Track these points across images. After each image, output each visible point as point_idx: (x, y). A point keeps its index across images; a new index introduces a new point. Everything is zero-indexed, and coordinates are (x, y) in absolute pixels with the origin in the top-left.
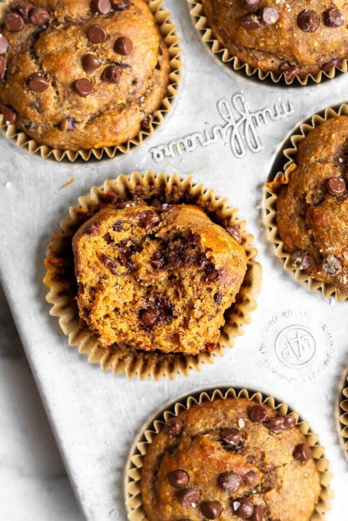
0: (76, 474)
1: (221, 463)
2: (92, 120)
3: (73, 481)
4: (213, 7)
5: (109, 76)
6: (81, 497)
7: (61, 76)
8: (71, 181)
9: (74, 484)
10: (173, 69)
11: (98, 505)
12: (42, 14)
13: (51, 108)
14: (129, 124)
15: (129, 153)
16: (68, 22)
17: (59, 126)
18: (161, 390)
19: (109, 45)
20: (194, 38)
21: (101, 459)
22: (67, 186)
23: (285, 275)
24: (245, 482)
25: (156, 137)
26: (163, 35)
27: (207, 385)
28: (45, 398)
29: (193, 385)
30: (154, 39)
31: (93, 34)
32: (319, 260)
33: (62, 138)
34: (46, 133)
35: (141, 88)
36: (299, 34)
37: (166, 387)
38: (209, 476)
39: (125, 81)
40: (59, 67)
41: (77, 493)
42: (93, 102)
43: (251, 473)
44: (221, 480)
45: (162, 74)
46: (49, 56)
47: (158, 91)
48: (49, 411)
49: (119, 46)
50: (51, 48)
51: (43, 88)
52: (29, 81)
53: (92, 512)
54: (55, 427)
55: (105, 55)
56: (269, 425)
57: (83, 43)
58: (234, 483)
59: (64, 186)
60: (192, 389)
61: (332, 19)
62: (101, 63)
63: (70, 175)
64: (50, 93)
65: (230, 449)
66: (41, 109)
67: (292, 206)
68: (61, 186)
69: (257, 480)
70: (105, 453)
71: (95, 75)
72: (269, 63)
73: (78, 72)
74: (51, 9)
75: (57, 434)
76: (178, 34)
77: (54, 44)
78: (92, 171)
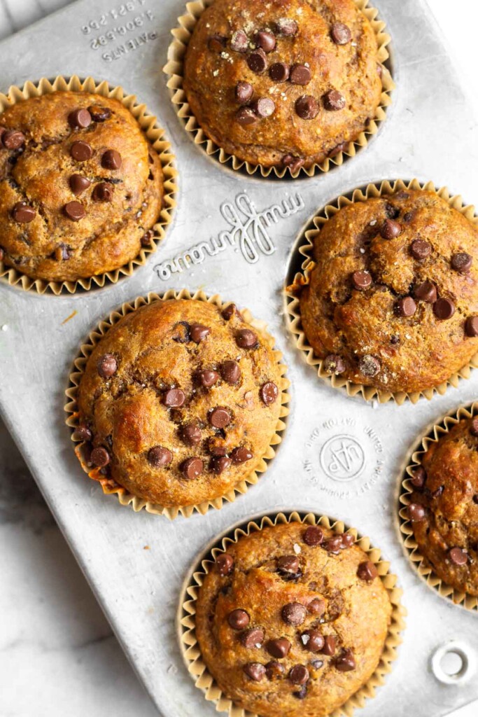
0: (124, 633)
1: (282, 595)
2: (89, 245)
3: (122, 641)
4: (201, 104)
5: (101, 194)
6: (133, 657)
7: (48, 203)
8: (74, 314)
9: (124, 644)
10: (167, 177)
11: (153, 663)
12: (17, 137)
13: (42, 238)
14: (128, 243)
15: (133, 273)
16: (47, 142)
17: (53, 256)
18: (204, 527)
19: (95, 161)
20: (185, 141)
21: (149, 612)
22: (70, 321)
23: (320, 383)
24: (311, 611)
25: (160, 253)
26: (151, 141)
27: (252, 514)
28: (79, 556)
29: (238, 516)
30: (143, 147)
31: (77, 151)
32: (354, 362)
33: (58, 270)
34: (39, 267)
35: (137, 202)
36: (299, 122)
37: (209, 524)
38: (271, 611)
39: (118, 197)
40: (44, 193)
41: (128, 653)
42: (87, 225)
43: (316, 601)
44: (284, 615)
45: (156, 184)
46: (32, 182)
47: (155, 203)
48: (85, 568)
49: (108, 160)
50: (33, 173)
51: (31, 217)
52: (13, 213)
53: (148, 671)
54: (93, 585)
55: (92, 173)
56: (328, 546)
57: (67, 163)
58: (299, 614)
59: (66, 320)
60: (237, 520)
61: (332, 102)
62: (89, 181)
63: (71, 307)
64: (39, 221)
65: (290, 578)
66: (31, 240)
67: (316, 306)
68: (62, 321)
69: (322, 608)
70: (153, 605)
71: (85, 195)
72: (271, 158)
73: (66, 195)
74: (25, 130)
75: (97, 592)
76: (167, 139)
77: (35, 168)
78: (94, 300)
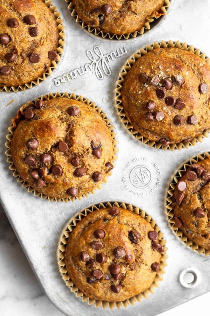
0: (31, 258)
3: (30, 261)
6: (36, 269)
8: (12, 101)
9: (31, 263)
11: (45, 272)
18: (72, 207)
21: (44, 248)
22: (10, 104)
25: (55, 73)
27: (96, 202)
28: (11, 219)
29: (89, 203)
37: (74, 206)
41: (33, 268)
48: (13, 225)
53: (42, 277)
54: (17, 234)
59: (8, 104)
60: (88, 205)
63: (11, 98)
68: (7, 104)
70: (46, 244)
75: (19, 237)
78: (23, 95)
